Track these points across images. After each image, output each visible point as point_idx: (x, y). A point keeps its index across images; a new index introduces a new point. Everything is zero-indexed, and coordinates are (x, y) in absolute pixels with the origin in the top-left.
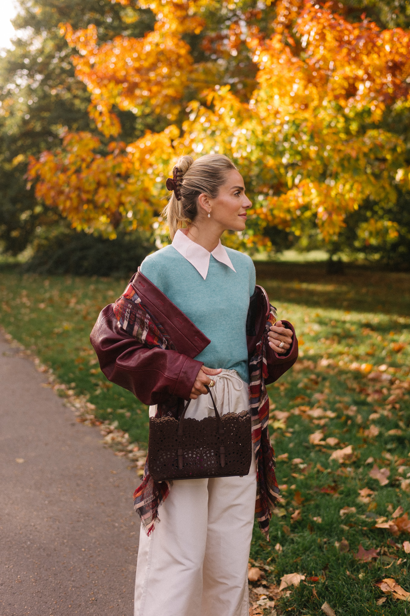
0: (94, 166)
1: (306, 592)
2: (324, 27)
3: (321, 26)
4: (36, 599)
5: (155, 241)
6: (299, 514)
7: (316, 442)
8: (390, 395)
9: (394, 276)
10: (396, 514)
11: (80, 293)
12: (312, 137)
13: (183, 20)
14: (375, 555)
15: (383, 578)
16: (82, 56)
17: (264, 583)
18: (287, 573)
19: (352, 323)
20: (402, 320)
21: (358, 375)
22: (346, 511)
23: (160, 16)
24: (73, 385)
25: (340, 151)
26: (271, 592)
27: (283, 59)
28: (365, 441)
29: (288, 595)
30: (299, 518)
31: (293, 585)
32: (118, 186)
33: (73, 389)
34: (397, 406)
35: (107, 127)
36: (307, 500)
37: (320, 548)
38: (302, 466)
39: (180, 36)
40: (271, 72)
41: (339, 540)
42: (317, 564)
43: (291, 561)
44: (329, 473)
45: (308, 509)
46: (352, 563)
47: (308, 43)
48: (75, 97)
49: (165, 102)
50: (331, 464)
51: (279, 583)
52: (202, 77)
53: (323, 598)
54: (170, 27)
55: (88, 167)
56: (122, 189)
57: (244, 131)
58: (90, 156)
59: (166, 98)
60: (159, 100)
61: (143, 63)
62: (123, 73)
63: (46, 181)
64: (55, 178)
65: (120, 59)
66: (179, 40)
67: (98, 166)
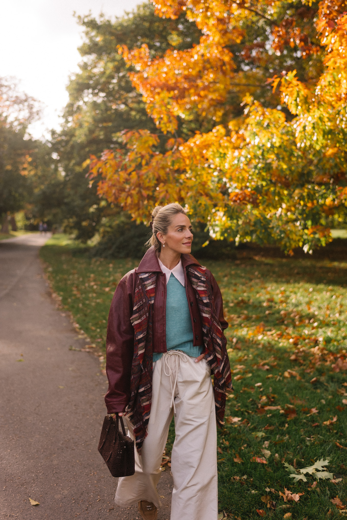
0: (154, 162)
5: (208, 231)
13: (224, 33)
16: (137, 72)
23: (205, 30)
32: (177, 181)
35: (165, 124)
39: (223, 45)
48: (131, 109)
49: (211, 105)
52: (244, 81)
54: (213, 40)
55: (147, 164)
56: (181, 184)
57: (310, 119)
58: (149, 153)
59: (211, 102)
60: (206, 104)
61: (190, 70)
62: (174, 81)
63: (107, 180)
64: (116, 176)
65: (170, 69)
66: (223, 48)
67: (157, 162)
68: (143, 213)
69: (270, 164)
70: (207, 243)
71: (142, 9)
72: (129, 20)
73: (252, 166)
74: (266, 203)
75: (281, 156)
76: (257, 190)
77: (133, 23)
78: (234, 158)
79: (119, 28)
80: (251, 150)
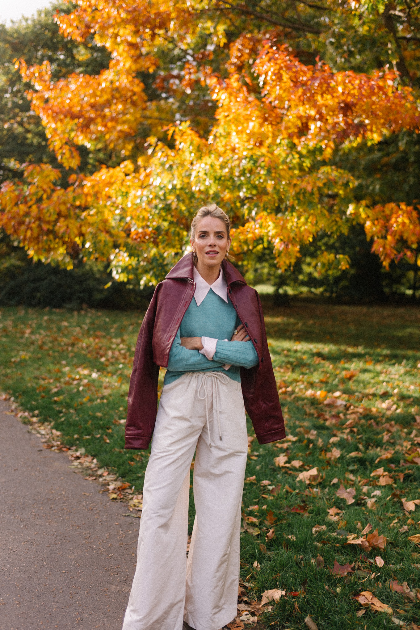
0: (55, 197)
1: (287, 607)
2: (281, 68)
3: (278, 67)
4: (22, 620)
5: (111, 272)
6: (273, 532)
7: (282, 464)
8: (347, 420)
9: (338, 309)
10: (366, 530)
11: (34, 323)
12: (269, 172)
13: (137, 58)
14: (350, 569)
15: (360, 591)
16: (36, 91)
17: (245, 599)
18: (267, 589)
19: (304, 353)
20: (350, 350)
21: (314, 402)
22: (318, 529)
23: (114, 55)
24: (36, 412)
25: (295, 185)
26: (253, 608)
27: (241, 97)
28: (328, 463)
29: (270, 610)
30: (274, 536)
31: (273, 600)
32: (78, 217)
33: (37, 416)
34: (355, 430)
35: (67, 159)
36: (279, 519)
37: (298, 564)
38: (270, 488)
39: (134, 75)
40: (229, 109)
41: (314, 557)
42: (296, 580)
43: (271, 578)
44: (298, 494)
45: (281, 528)
46: (329, 578)
47: (265, 83)
48: (28, 131)
49: (119, 138)
50: (298, 485)
51: (260, 598)
52: (156, 114)
53: (305, 611)
54: (124, 65)
55: (49, 198)
56: (82, 220)
57: (203, 165)
58: (50, 187)
59: (120, 134)
60: (114, 135)
61: (98, 99)
62: (78, 108)
63: (6, 211)
64: (15, 209)
65: (75, 95)
66: (134, 77)
67: (58, 197)
68: (43, 247)
69: (170, 205)
70: (109, 284)
71: (43, 15)
72: (27, 28)
73: (153, 205)
74: (166, 243)
75: (181, 198)
76: (158, 229)
77: (33, 32)
78: (135, 197)
79: (15, 35)
80: (153, 190)
